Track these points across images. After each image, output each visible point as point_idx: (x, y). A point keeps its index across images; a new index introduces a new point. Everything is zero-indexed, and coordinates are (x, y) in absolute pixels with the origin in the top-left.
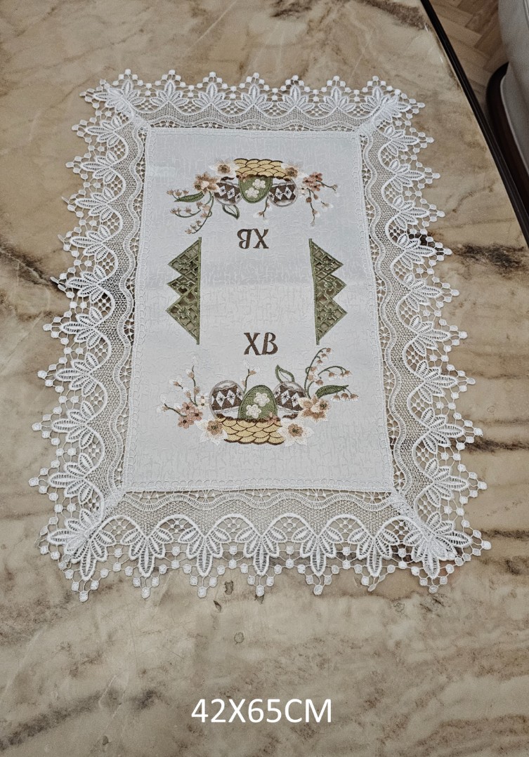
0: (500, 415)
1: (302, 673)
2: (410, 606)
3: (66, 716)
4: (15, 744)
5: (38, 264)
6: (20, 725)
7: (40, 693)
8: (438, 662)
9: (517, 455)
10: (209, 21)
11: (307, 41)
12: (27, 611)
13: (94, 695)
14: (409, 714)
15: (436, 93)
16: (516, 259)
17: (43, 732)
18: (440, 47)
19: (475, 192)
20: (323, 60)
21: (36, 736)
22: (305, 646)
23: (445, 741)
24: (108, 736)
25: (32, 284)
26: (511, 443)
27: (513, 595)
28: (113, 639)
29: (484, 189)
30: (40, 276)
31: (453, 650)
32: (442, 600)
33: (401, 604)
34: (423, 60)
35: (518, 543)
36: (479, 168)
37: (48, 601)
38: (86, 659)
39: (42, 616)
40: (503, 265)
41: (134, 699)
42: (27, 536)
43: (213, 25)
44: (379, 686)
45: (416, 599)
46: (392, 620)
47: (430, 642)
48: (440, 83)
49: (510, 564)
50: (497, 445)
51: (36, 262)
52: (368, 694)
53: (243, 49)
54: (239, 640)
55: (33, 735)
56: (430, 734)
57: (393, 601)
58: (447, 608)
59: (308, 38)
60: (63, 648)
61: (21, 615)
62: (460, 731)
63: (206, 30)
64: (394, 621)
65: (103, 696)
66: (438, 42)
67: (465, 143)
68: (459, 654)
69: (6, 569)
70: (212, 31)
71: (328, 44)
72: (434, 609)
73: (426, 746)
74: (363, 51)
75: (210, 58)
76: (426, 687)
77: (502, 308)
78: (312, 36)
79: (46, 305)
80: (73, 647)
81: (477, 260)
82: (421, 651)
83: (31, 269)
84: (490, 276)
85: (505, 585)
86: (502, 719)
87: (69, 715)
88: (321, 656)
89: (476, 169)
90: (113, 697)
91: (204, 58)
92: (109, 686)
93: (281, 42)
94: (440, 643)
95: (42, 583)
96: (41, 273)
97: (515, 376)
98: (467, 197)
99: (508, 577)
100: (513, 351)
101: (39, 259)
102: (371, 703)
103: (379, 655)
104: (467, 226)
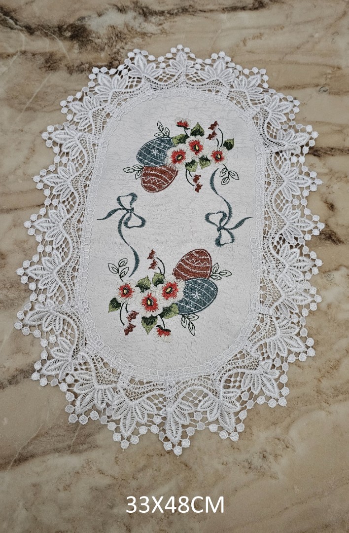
5: (13, 14)
25: (9, 30)
30: (16, 24)
51: (11, 12)
83: (8, 18)
96: (16, 21)
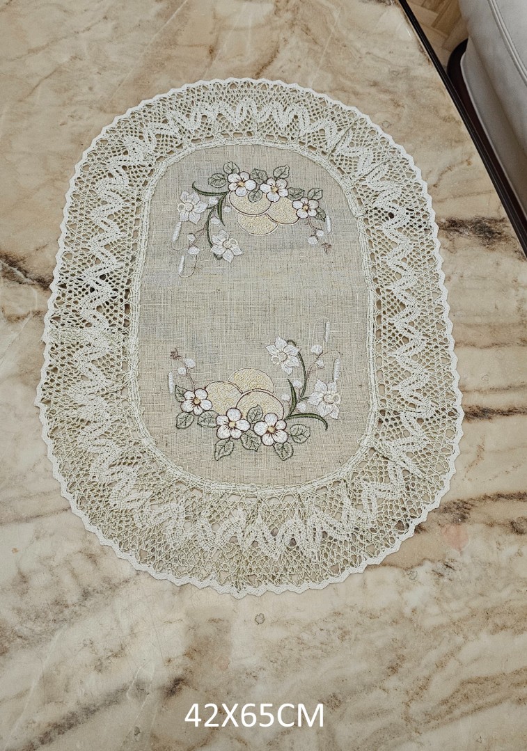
0: (493, 383)
1: (324, 647)
2: (423, 573)
3: (95, 711)
4: (46, 743)
6: (49, 725)
7: (66, 691)
8: (454, 624)
9: (513, 420)
10: (173, 6)
11: (276, 21)
12: (45, 612)
13: (121, 688)
14: (430, 676)
15: (407, 70)
16: (498, 230)
17: (73, 729)
18: (408, 23)
19: (454, 166)
20: (293, 41)
21: (66, 733)
22: (325, 621)
23: (467, 697)
24: (139, 726)
26: (507, 409)
27: (520, 554)
28: (135, 631)
29: (462, 162)
31: (467, 611)
32: (452, 564)
33: (413, 572)
34: (393, 35)
35: (520, 504)
36: (456, 142)
37: (66, 601)
38: (110, 654)
39: (61, 615)
40: (486, 237)
41: (161, 688)
42: (37, 538)
43: (179, 9)
44: (400, 652)
45: (428, 566)
46: (407, 588)
47: (445, 606)
48: (412, 58)
49: (514, 525)
50: (493, 412)
52: (390, 661)
53: (211, 33)
54: (261, 621)
55: (63, 733)
56: (451, 693)
57: (407, 569)
58: (458, 572)
59: (276, 18)
60: (85, 645)
61: (39, 617)
62: (480, 687)
63: (172, 15)
64: (408, 588)
65: (130, 688)
66: (406, 18)
67: (441, 118)
68: (473, 615)
69: (20, 573)
70: (178, 16)
71: (297, 24)
72: (445, 574)
73: (449, 704)
74: (333, 30)
75: (178, 43)
76: (445, 648)
77: (488, 279)
78: (280, 17)
79: (34, 305)
80: (95, 644)
81: (461, 233)
82: (437, 615)
84: (474, 248)
85: (512, 545)
86: (517, 673)
87: (98, 709)
88: (342, 629)
89: (454, 144)
90: (140, 688)
91: (173, 43)
92: (136, 677)
93: (250, 23)
94: (454, 605)
95: (58, 583)
97: (506, 344)
98: (446, 171)
99: (513, 537)
100: (502, 320)
101: (22, 258)
102: (394, 669)
103: (397, 623)
104: (448, 200)
